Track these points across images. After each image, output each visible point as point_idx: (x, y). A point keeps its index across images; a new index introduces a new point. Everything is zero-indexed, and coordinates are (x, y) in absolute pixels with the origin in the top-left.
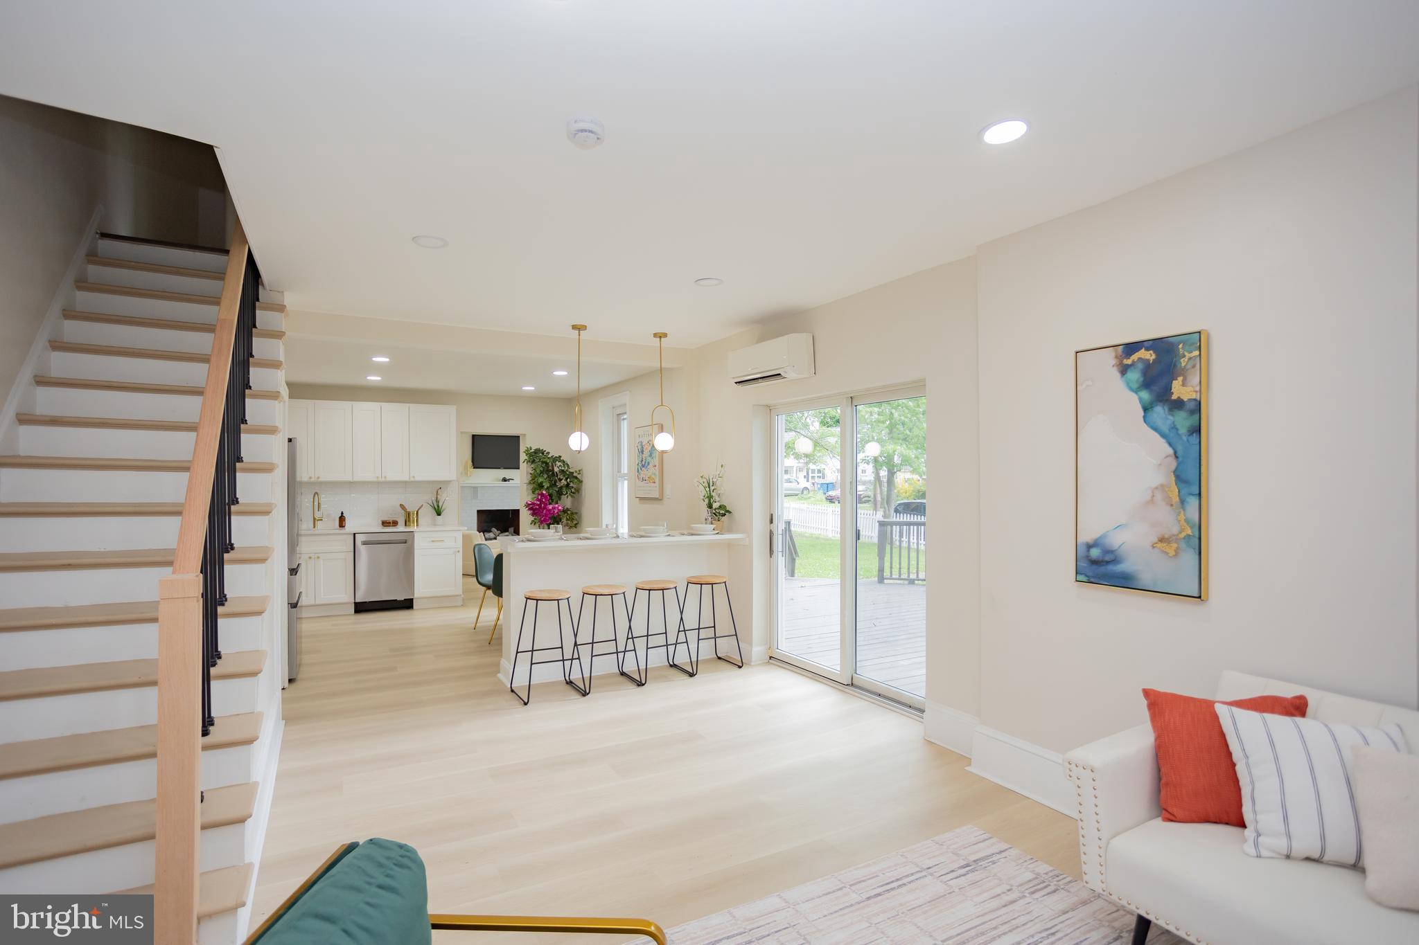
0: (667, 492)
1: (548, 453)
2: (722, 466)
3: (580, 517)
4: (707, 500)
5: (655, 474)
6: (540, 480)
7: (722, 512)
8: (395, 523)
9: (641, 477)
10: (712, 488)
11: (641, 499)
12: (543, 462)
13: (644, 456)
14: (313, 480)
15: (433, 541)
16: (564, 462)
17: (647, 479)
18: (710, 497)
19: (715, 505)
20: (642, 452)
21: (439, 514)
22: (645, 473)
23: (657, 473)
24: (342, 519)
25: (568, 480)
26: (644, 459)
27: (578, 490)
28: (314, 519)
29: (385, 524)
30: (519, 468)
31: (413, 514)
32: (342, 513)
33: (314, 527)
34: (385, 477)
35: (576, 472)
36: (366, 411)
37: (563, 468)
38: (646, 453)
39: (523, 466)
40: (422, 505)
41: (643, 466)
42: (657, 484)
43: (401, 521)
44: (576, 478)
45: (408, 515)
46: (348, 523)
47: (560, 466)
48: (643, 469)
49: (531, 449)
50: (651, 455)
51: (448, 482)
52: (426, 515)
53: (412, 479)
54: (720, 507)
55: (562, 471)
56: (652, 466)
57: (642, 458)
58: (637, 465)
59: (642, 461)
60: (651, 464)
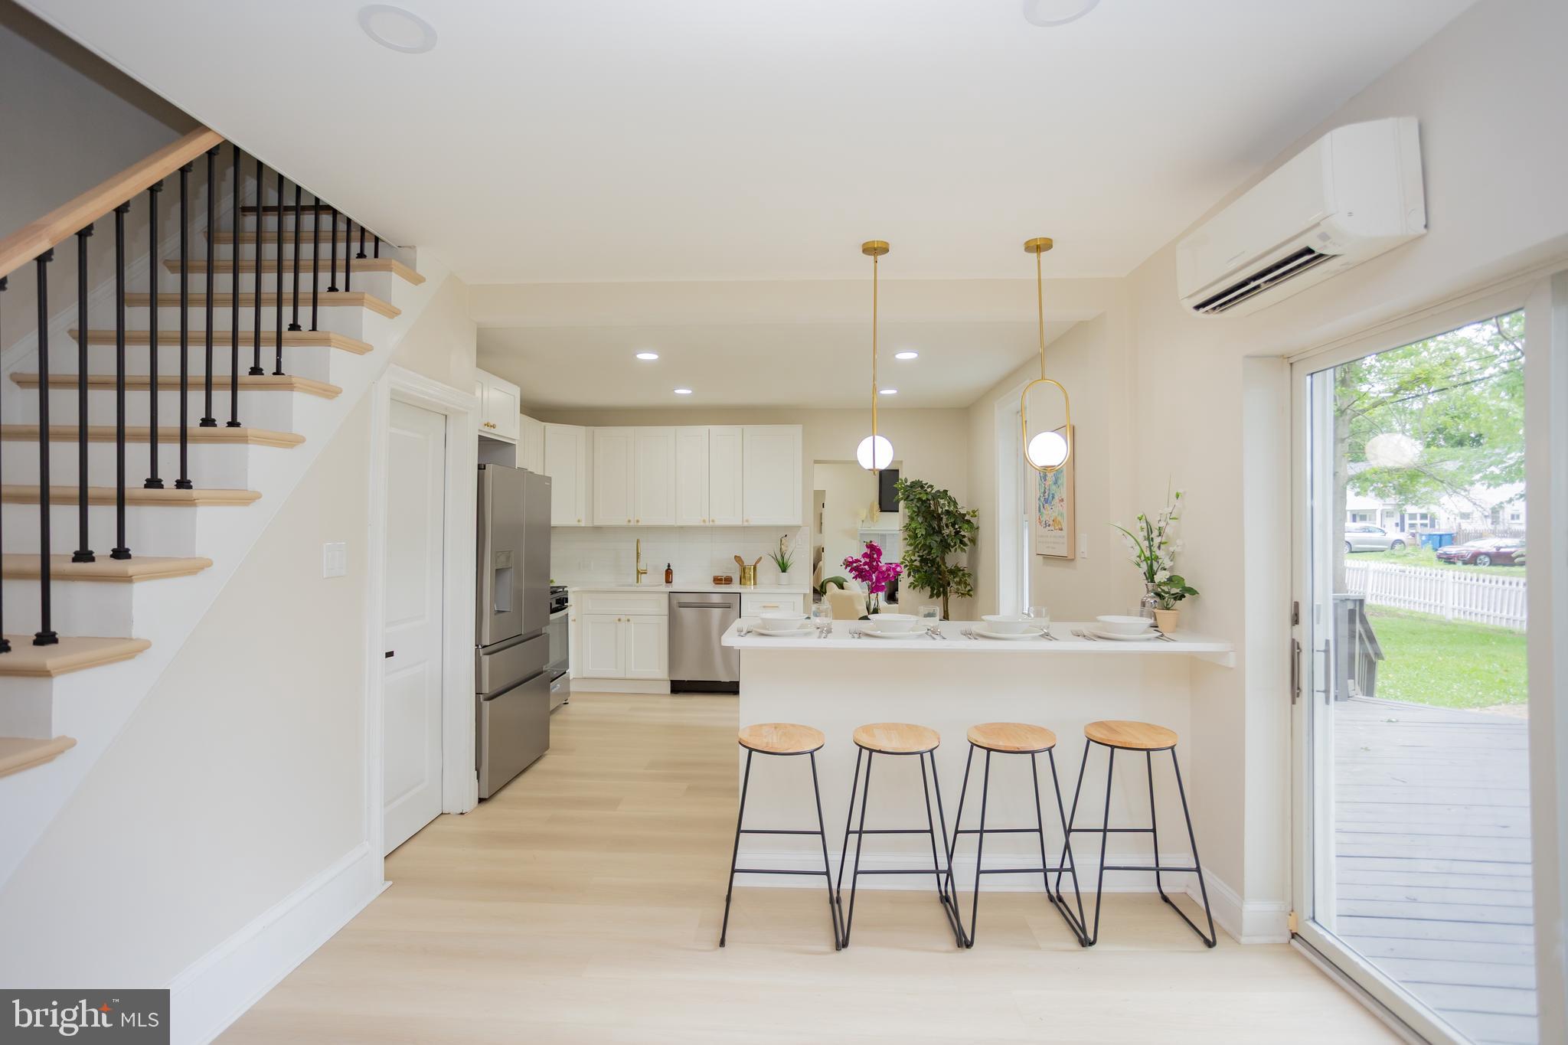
0: (1083, 547)
1: (931, 486)
2: (1177, 496)
3: (976, 580)
4: (1144, 567)
5: (1062, 515)
6: (913, 525)
7: (1174, 590)
8: (728, 581)
9: (1043, 519)
10: (1157, 540)
11: (1047, 557)
12: (920, 499)
13: (1047, 483)
14: (632, 524)
15: (764, 607)
16: (950, 498)
17: (1051, 523)
18: (1152, 559)
19: (1161, 576)
20: (1045, 479)
21: (784, 571)
22: (1049, 514)
23: (1065, 512)
24: (669, 572)
25: (957, 526)
26: (1047, 488)
27: (973, 541)
28: (638, 572)
29: (717, 580)
30: (898, 511)
31: (750, 569)
32: (669, 566)
33: (638, 582)
34: (713, 521)
35: (968, 513)
36: (694, 438)
37: (947, 508)
38: (1050, 481)
39: (902, 504)
40: (761, 558)
41: (1046, 502)
42: (1064, 533)
43: (736, 578)
44: (968, 522)
45: (743, 570)
46: (675, 577)
47: (944, 504)
48: (1046, 506)
49: (906, 481)
50: (1056, 483)
51: (795, 529)
52: (768, 570)
53: (746, 524)
54: (1170, 580)
55: (948, 512)
56: (1058, 501)
57: (1045, 488)
58: (1039, 499)
59: (1045, 492)
60: (1056, 497)
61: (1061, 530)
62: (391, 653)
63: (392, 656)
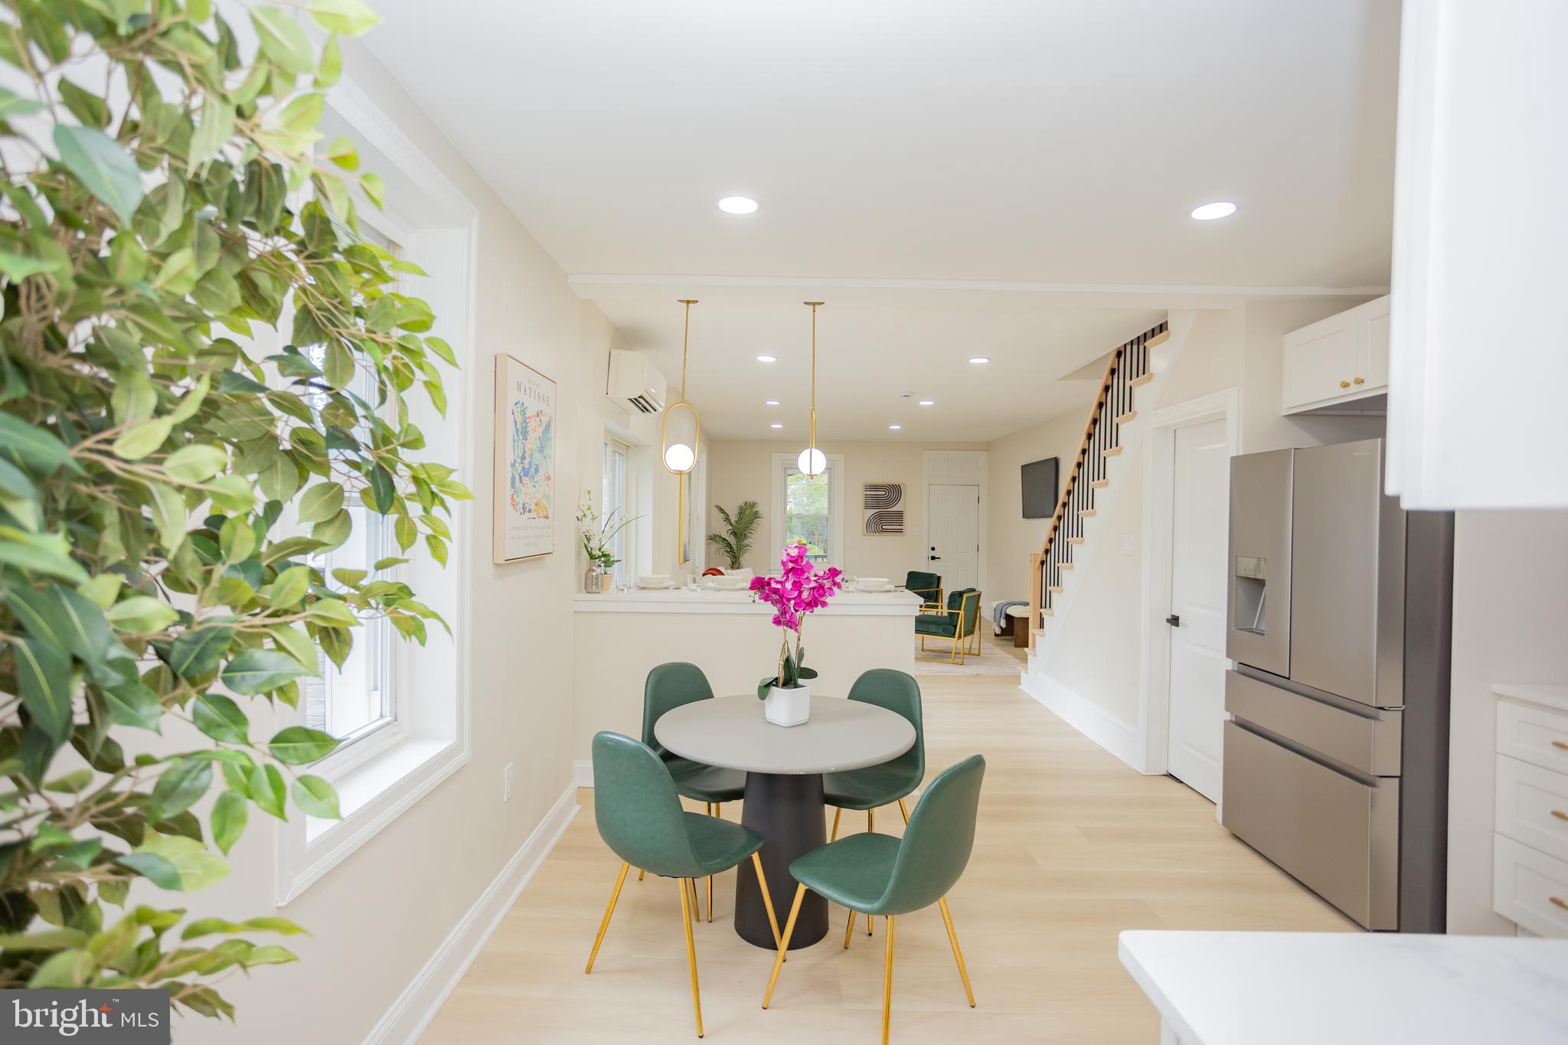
5: (548, 497)
9: (520, 500)
13: (528, 446)
17: (533, 507)
20: (525, 433)
22: (528, 493)
26: (528, 453)
38: (533, 442)
41: (526, 472)
48: (525, 479)
50: (541, 450)
56: (543, 477)
57: (524, 451)
58: (513, 465)
59: (523, 457)
60: (541, 472)
61: (547, 517)
62: (1174, 621)
63: (1177, 625)
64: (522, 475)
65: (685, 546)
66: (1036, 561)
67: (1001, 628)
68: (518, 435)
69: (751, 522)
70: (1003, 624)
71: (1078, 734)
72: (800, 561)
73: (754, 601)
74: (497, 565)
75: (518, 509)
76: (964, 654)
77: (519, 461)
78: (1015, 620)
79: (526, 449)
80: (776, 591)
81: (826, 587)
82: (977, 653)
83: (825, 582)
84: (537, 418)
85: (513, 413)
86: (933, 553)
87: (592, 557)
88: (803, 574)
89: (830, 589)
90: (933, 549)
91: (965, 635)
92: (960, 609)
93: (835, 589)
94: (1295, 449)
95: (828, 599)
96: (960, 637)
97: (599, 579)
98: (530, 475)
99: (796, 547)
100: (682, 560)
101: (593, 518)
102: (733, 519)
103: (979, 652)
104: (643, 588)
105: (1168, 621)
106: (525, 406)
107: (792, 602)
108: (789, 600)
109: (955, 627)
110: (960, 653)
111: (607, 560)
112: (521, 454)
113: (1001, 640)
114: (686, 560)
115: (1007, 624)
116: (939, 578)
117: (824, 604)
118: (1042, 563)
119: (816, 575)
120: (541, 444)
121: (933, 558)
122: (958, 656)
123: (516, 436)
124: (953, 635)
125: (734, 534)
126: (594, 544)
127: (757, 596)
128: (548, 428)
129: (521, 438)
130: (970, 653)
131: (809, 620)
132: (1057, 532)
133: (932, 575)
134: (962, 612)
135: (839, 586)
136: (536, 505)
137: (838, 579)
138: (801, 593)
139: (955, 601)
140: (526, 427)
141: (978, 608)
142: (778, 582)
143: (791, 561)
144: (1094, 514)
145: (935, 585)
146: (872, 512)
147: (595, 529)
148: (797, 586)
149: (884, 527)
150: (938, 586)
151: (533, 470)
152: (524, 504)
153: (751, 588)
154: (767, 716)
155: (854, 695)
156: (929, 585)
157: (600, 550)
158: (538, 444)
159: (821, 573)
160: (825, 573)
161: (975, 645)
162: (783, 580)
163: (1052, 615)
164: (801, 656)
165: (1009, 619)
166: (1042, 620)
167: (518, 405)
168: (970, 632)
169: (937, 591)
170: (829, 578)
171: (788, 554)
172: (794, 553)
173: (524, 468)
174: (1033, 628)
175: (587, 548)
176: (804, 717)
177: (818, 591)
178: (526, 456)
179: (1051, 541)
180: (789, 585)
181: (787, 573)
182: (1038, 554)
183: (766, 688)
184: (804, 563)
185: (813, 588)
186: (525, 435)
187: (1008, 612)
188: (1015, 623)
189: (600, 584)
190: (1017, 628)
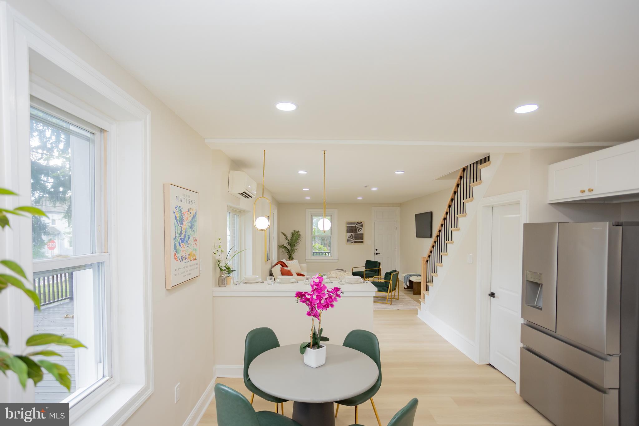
5: (198, 250)
9: (179, 255)
13: (184, 227)
17: (187, 256)
22: (184, 250)
26: (184, 231)
38: (186, 224)
41: (182, 240)
48: (182, 244)
50: (191, 227)
56: (193, 241)
57: (181, 230)
58: (175, 239)
59: (181, 233)
60: (192, 238)
61: (195, 259)
62: (492, 295)
63: (494, 297)
64: (180, 242)
65: (267, 254)
66: (424, 260)
67: (407, 286)
68: (177, 223)
69: (297, 239)
70: (408, 284)
71: (446, 342)
72: (320, 285)
73: (297, 303)
74: (167, 290)
75: (178, 259)
76: (392, 299)
77: (178, 236)
78: (413, 283)
79: (182, 229)
80: (308, 299)
81: (333, 297)
82: (397, 298)
83: (332, 294)
84: (188, 212)
85: (174, 213)
86: (376, 252)
87: (221, 270)
88: (321, 291)
89: (335, 298)
90: (377, 250)
91: (392, 291)
92: (390, 280)
93: (338, 298)
94: (559, 223)
95: (334, 303)
96: (390, 292)
97: (225, 280)
98: (185, 241)
99: (318, 277)
100: (266, 260)
101: (222, 252)
102: (289, 238)
103: (398, 298)
104: (246, 283)
105: (489, 295)
106: (181, 208)
107: (316, 305)
108: (315, 304)
109: (388, 288)
110: (390, 298)
111: (229, 270)
112: (179, 232)
113: (407, 290)
114: (268, 260)
115: (410, 284)
116: (380, 263)
117: (332, 306)
118: (427, 261)
119: (328, 291)
120: (191, 224)
121: (377, 254)
122: (390, 299)
123: (176, 224)
124: (387, 291)
125: (290, 244)
126: (222, 265)
127: (299, 301)
128: (195, 216)
129: (179, 224)
130: (394, 298)
131: (325, 314)
132: (434, 248)
133: (376, 262)
134: (391, 281)
135: (339, 296)
136: (189, 255)
137: (339, 293)
138: (320, 301)
139: (387, 276)
140: (182, 218)
141: (398, 278)
142: (309, 294)
143: (315, 285)
144: (453, 243)
145: (378, 267)
146: (349, 234)
147: (222, 257)
148: (319, 298)
149: (355, 241)
150: (379, 267)
151: (187, 238)
152: (182, 257)
153: (296, 297)
154: (305, 361)
155: (346, 344)
156: (375, 267)
157: (225, 267)
158: (190, 225)
159: (330, 290)
160: (332, 289)
161: (396, 294)
162: (312, 293)
163: (432, 286)
164: (321, 331)
165: (411, 282)
166: (427, 286)
167: (177, 208)
168: (394, 289)
169: (379, 269)
170: (335, 292)
171: (314, 281)
172: (317, 281)
173: (181, 239)
174: (423, 291)
175: (219, 266)
176: (323, 362)
177: (329, 299)
178: (183, 232)
179: (431, 252)
180: (314, 297)
181: (313, 291)
182: (425, 257)
183: (303, 349)
184: (322, 286)
185: (327, 298)
186: (182, 222)
187: (410, 279)
188: (413, 284)
189: (225, 283)
190: (415, 286)
